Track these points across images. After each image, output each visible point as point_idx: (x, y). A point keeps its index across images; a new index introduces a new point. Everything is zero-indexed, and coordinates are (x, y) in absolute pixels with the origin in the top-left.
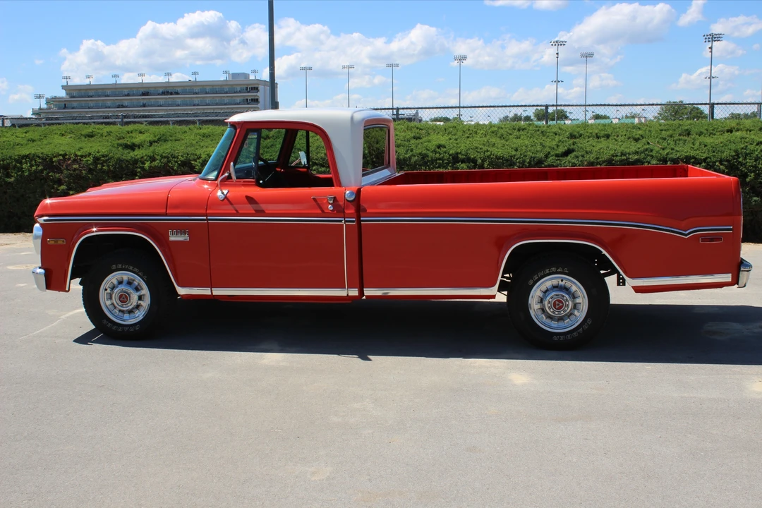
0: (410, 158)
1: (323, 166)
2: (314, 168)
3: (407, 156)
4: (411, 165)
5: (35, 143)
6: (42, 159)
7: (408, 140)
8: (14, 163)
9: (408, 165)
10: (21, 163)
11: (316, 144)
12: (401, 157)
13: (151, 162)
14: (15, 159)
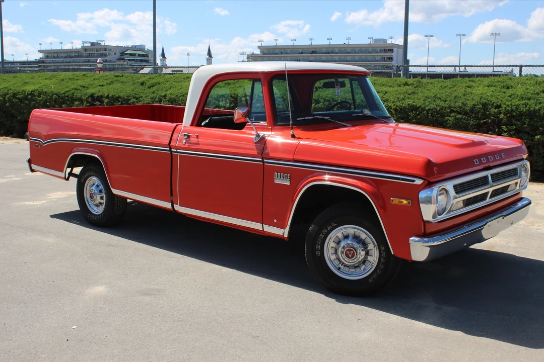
0: (539, 110)
1: (460, 114)
2: (452, 115)
3: (537, 108)
4: (540, 116)
5: (230, 86)
6: (234, 98)
7: (538, 94)
8: (213, 101)
9: (537, 117)
10: (218, 101)
11: (454, 95)
12: (532, 109)
13: (316, 104)
14: (214, 98)
